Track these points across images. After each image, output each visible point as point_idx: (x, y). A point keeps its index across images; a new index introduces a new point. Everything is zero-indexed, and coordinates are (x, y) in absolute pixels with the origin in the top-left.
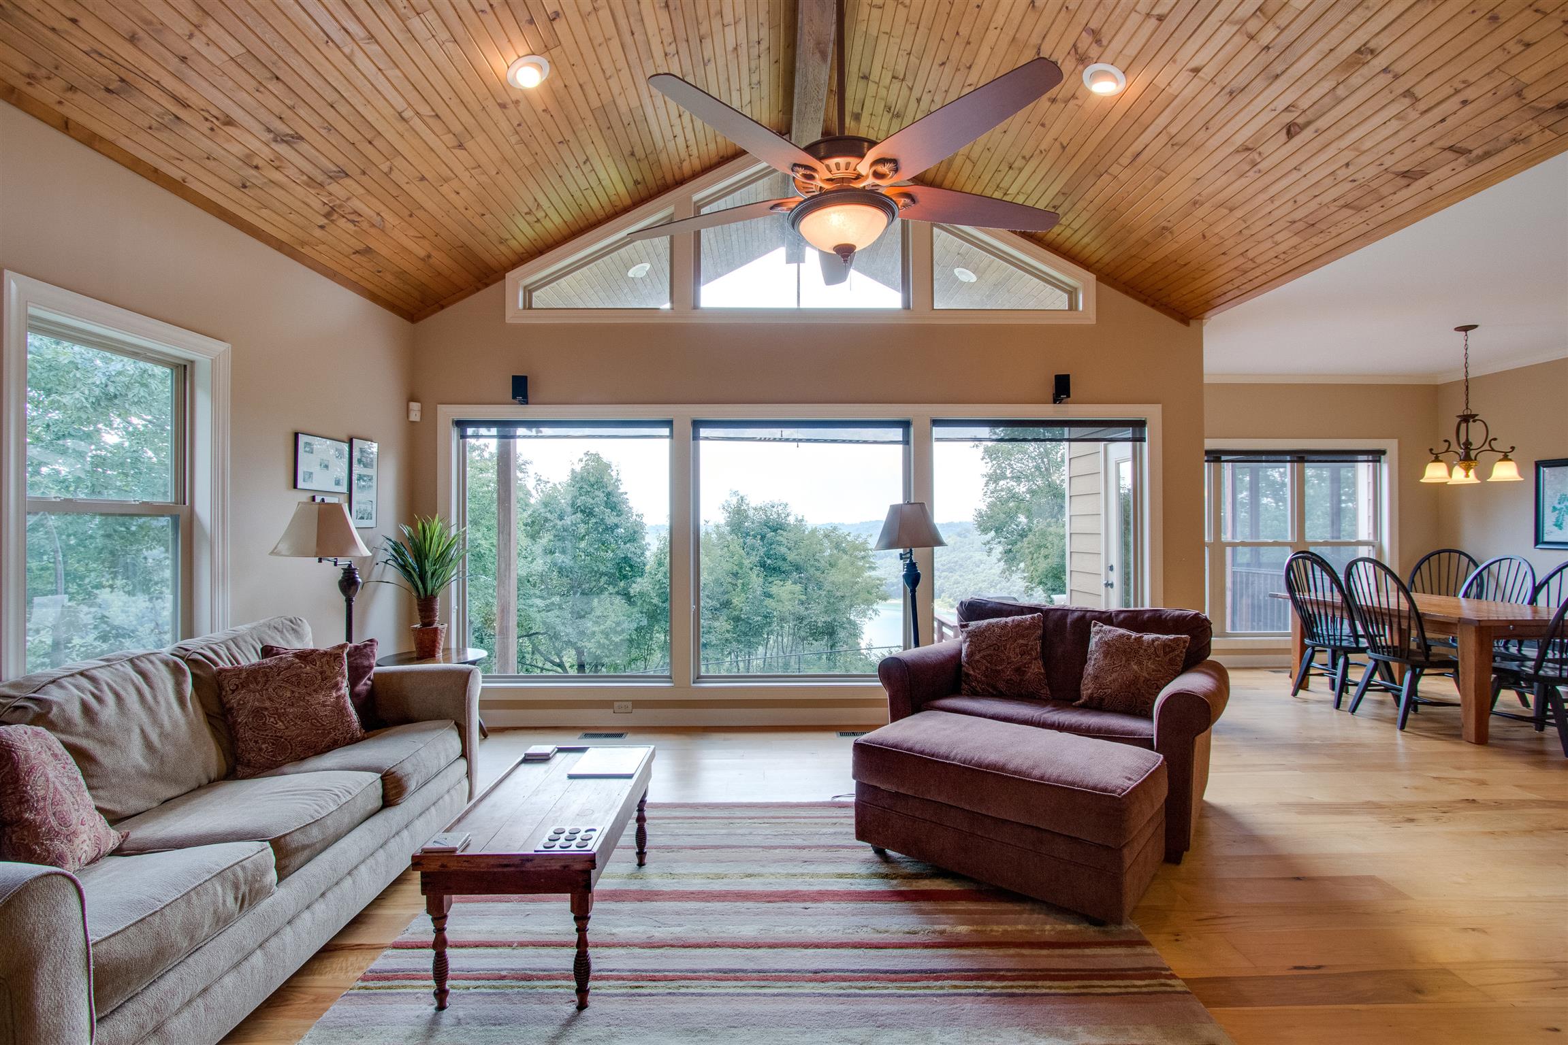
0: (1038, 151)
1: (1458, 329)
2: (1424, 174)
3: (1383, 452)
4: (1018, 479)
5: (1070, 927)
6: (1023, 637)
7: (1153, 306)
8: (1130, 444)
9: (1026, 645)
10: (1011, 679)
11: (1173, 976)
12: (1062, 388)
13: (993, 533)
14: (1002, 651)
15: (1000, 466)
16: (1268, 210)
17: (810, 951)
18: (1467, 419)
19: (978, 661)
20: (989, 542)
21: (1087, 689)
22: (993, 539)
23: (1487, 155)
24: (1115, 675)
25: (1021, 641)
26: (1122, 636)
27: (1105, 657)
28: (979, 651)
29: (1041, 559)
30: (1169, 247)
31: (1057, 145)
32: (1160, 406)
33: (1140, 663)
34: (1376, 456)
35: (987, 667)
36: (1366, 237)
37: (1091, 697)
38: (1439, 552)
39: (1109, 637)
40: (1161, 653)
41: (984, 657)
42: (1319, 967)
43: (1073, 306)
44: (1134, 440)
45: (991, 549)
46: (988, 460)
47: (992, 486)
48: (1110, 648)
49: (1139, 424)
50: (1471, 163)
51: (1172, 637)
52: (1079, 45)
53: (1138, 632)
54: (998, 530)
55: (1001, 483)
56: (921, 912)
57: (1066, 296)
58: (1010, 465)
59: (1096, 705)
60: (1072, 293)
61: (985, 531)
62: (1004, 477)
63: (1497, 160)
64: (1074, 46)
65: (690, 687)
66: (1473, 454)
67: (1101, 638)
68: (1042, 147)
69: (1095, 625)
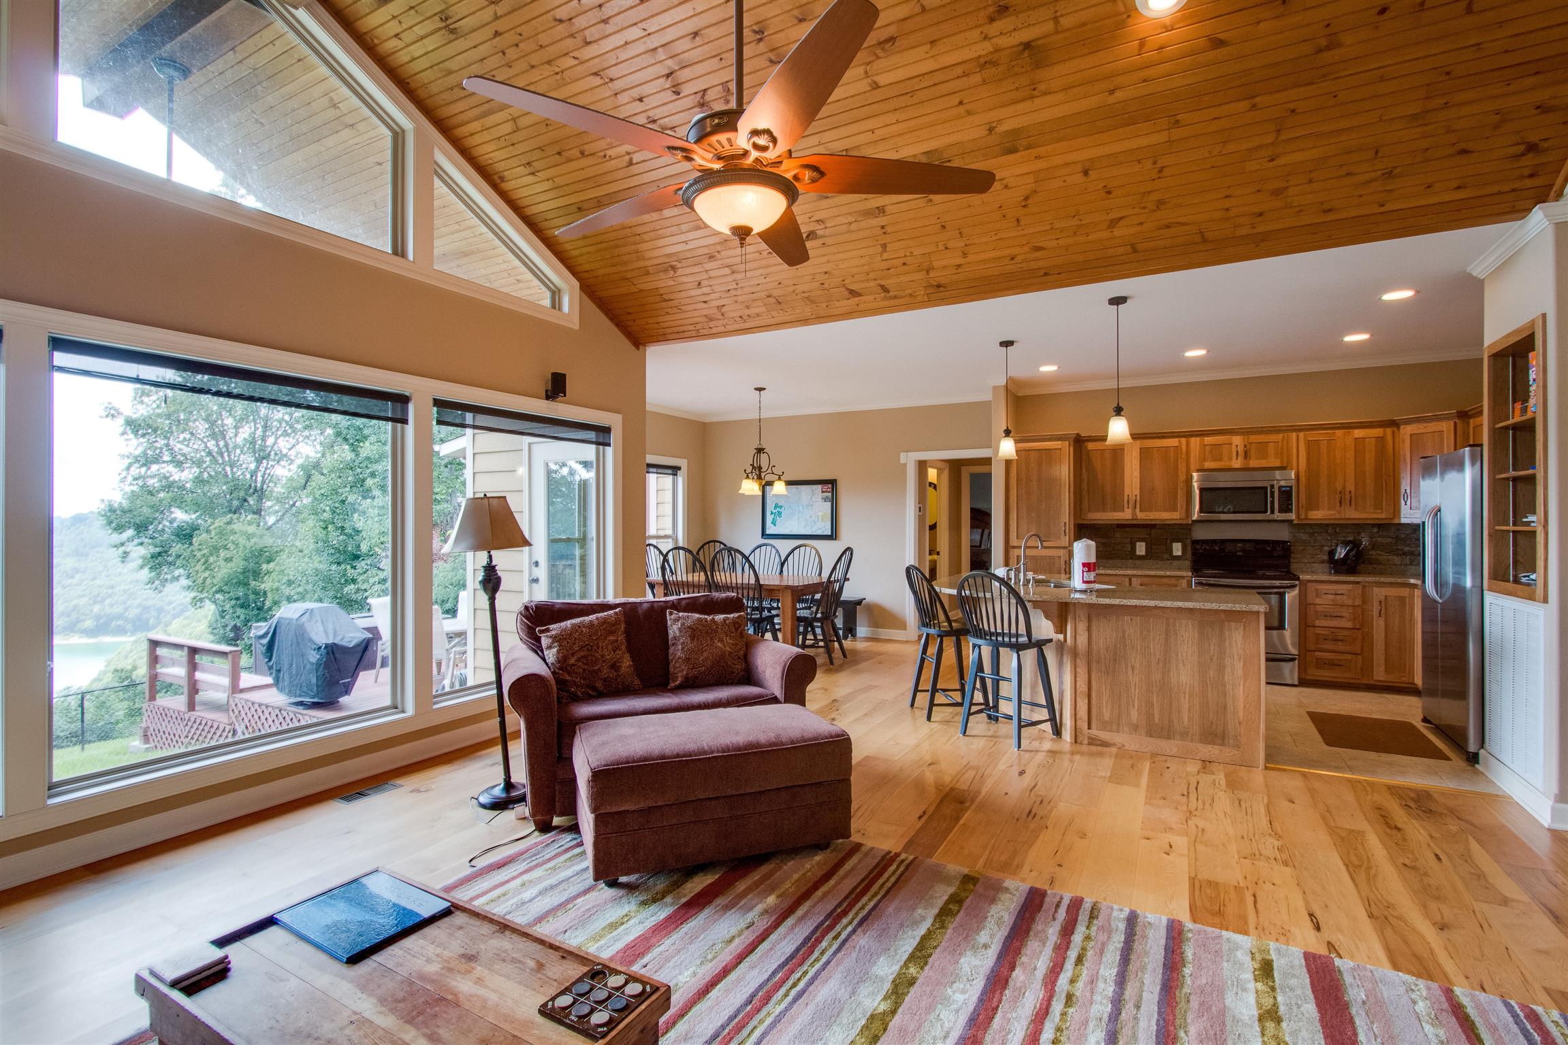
0: (602, 154)
1: (756, 389)
2: (860, 295)
3: (679, 468)
4: (179, 464)
5: (817, 858)
6: (611, 633)
7: (617, 325)
8: (593, 447)
9: (617, 641)
10: (608, 677)
11: (897, 855)
12: (557, 387)
13: (130, 532)
14: (596, 651)
15: (151, 445)
16: (758, 282)
17: (714, 993)
18: (760, 451)
19: (574, 665)
20: (122, 544)
21: (680, 671)
22: (130, 540)
23: (895, 297)
24: (705, 654)
25: (612, 638)
26: (700, 620)
27: (692, 640)
28: (573, 655)
29: (222, 563)
30: (664, 282)
31: (627, 158)
32: (620, 416)
33: (721, 641)
34: (675, 470)
35: (584, 670)
36: (805, 321)
37: (686, 678)
38: (708, 543)
39: (689, 623)
40: (733, 629)
41: (578, 660)
42: (924, 813)
43: (556, 304)
44: (598, 443)
45: (126, 554)
46: (132, 436)
47: (135, 471)
48: (693, 632)
49: (606, 430)
50: (885, 298)
51: (736, 615)
52: (709, 92)
53: (709, 614)
54: (141, 528)
55: (154, 467)
56: (727, 908)
57: (548, 294)
58: (167, 445)
59: (692, 684)
60: (556, 294)
61: (120, 528)
62: (157, 460)
63: (896, 302)
64: (705, 90)
65: (46, 807)
66: (763, 475)
67: (683, 624)
68: (609, 153)
69: (671, 614)
